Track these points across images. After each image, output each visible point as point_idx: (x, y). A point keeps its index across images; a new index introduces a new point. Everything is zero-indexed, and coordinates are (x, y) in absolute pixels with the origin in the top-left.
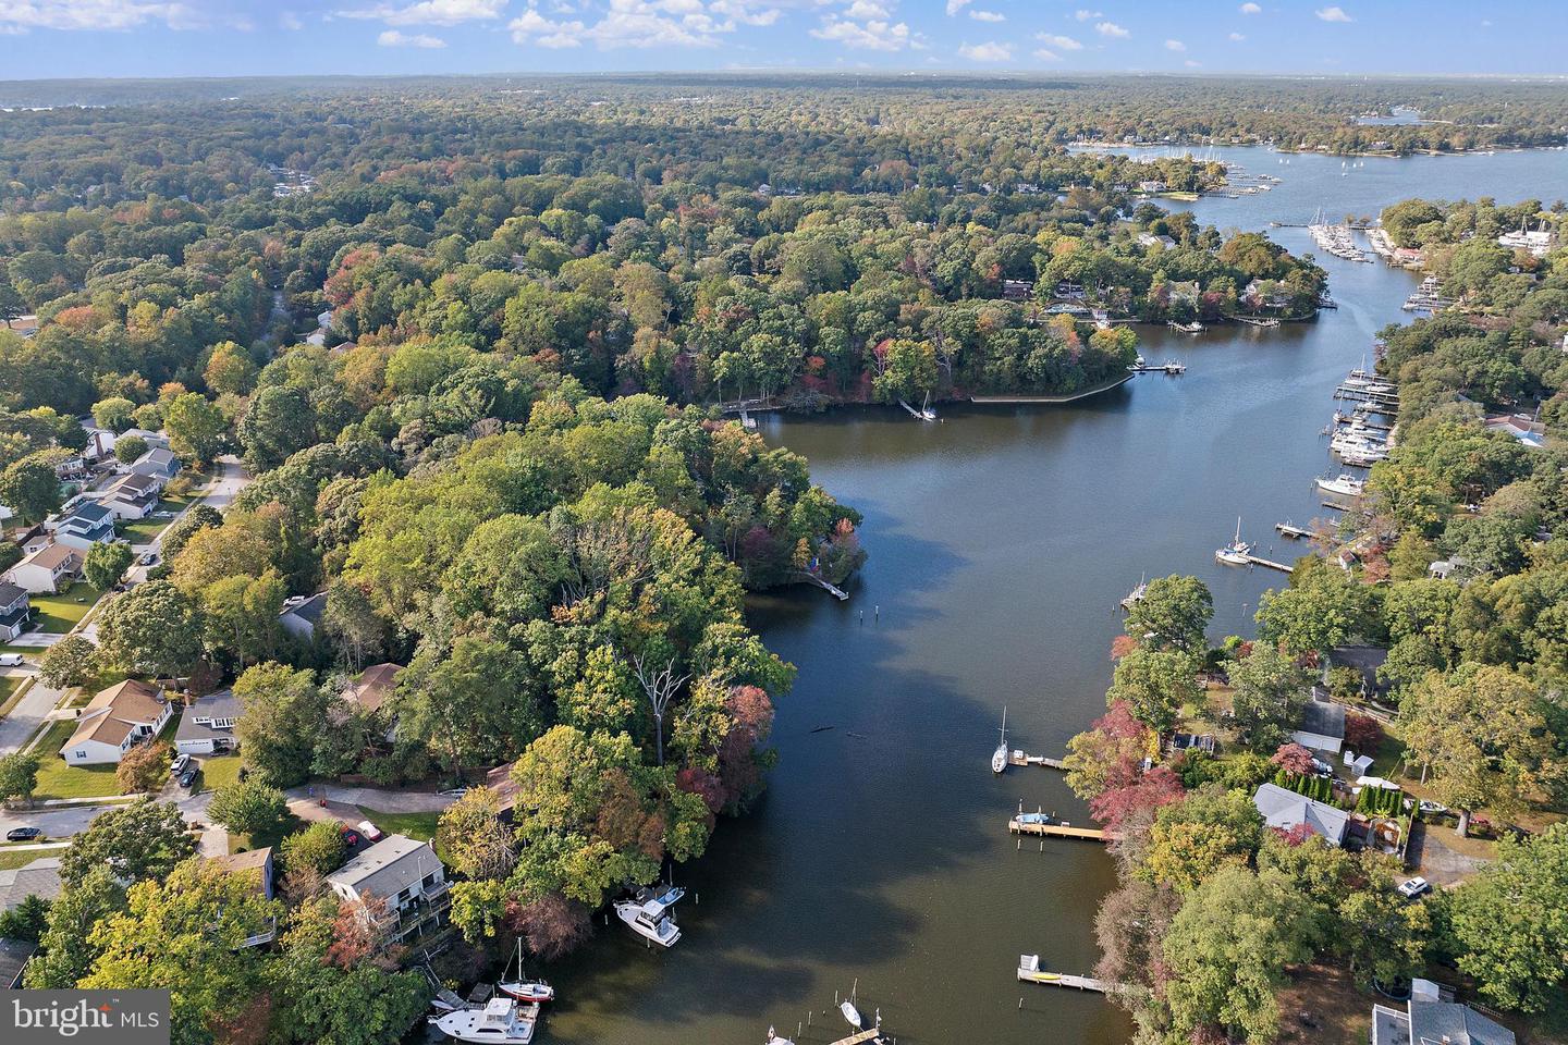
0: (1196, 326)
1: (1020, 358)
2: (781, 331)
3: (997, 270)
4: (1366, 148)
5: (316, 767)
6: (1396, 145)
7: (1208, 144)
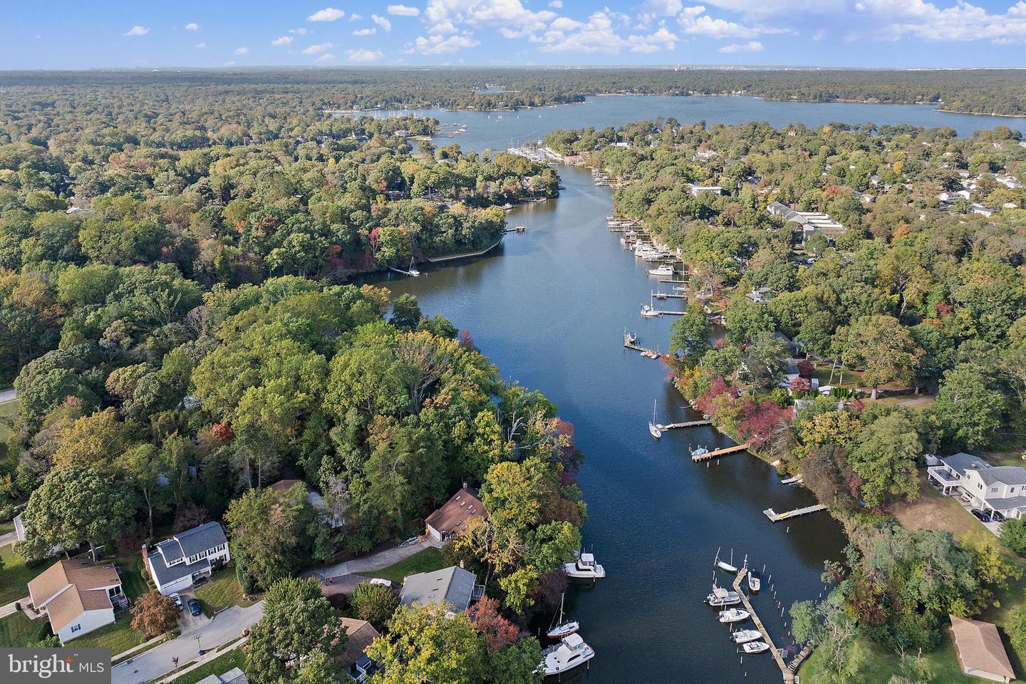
0: (508, 205)
1: (456, 230)
2: (306, 230)
3: (385, 184)
4: (494, 106)
5: (318, 555)
6: (510, 105)
7: (404, 108)
